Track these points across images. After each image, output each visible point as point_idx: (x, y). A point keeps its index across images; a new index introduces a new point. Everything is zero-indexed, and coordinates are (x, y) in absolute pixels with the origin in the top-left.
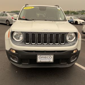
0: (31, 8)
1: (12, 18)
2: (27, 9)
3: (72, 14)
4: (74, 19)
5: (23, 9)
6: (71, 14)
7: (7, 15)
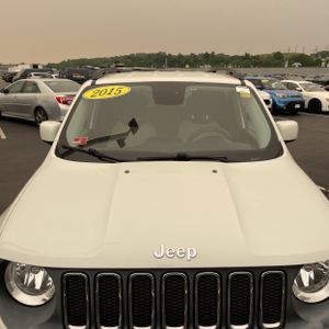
0: (115, 93)
1: (58, 99)
2: (98, 97)
3: (297, 64)
4: (304, 93)
5: (81, 97)
6: (290, 66)
7: (36, 89)
